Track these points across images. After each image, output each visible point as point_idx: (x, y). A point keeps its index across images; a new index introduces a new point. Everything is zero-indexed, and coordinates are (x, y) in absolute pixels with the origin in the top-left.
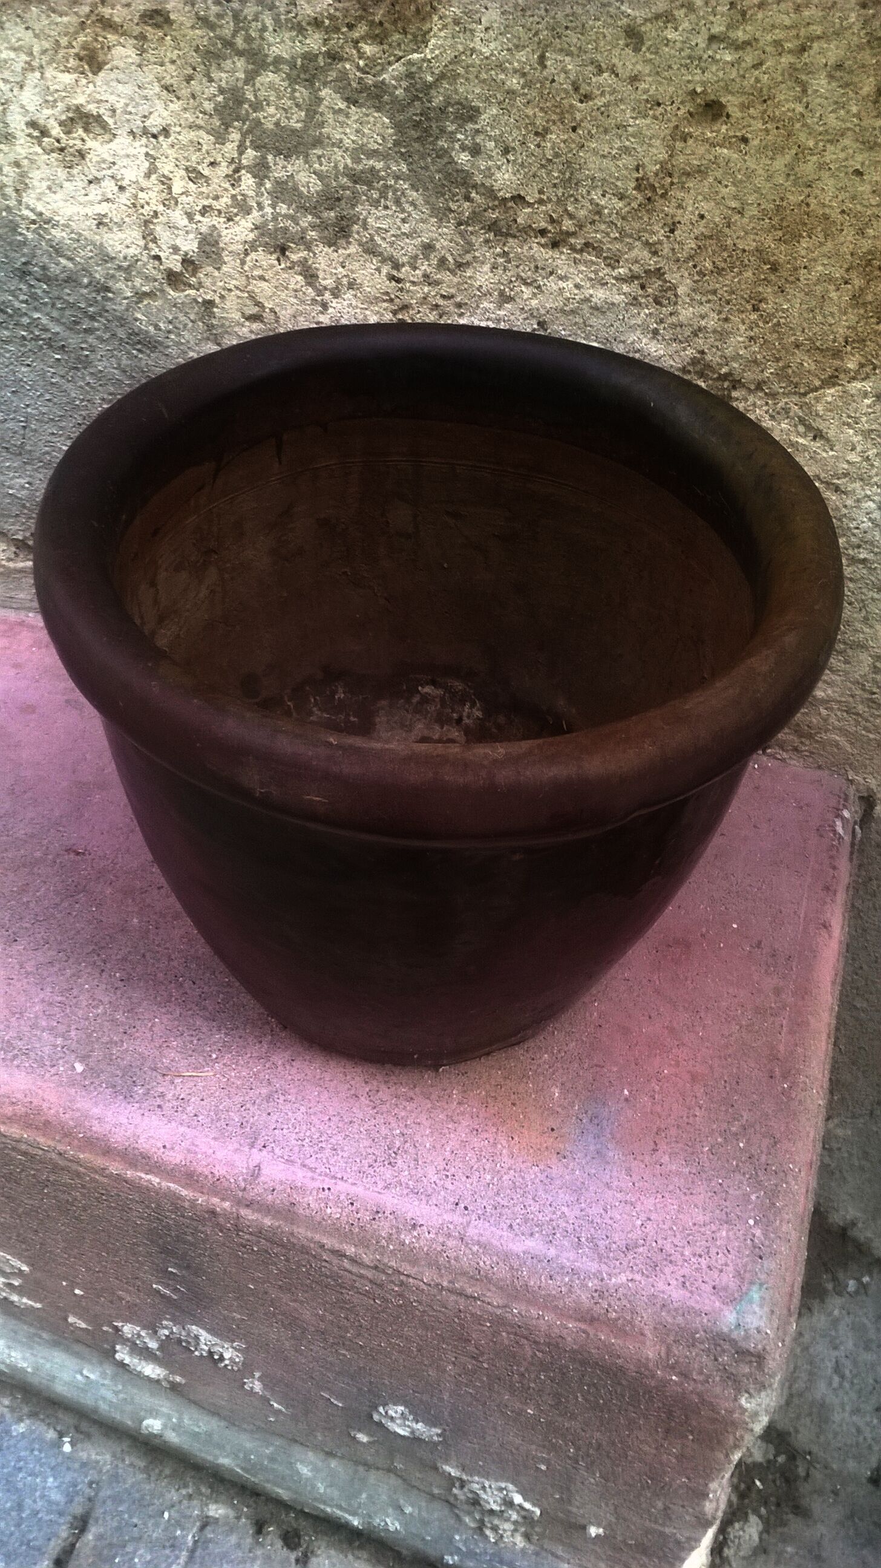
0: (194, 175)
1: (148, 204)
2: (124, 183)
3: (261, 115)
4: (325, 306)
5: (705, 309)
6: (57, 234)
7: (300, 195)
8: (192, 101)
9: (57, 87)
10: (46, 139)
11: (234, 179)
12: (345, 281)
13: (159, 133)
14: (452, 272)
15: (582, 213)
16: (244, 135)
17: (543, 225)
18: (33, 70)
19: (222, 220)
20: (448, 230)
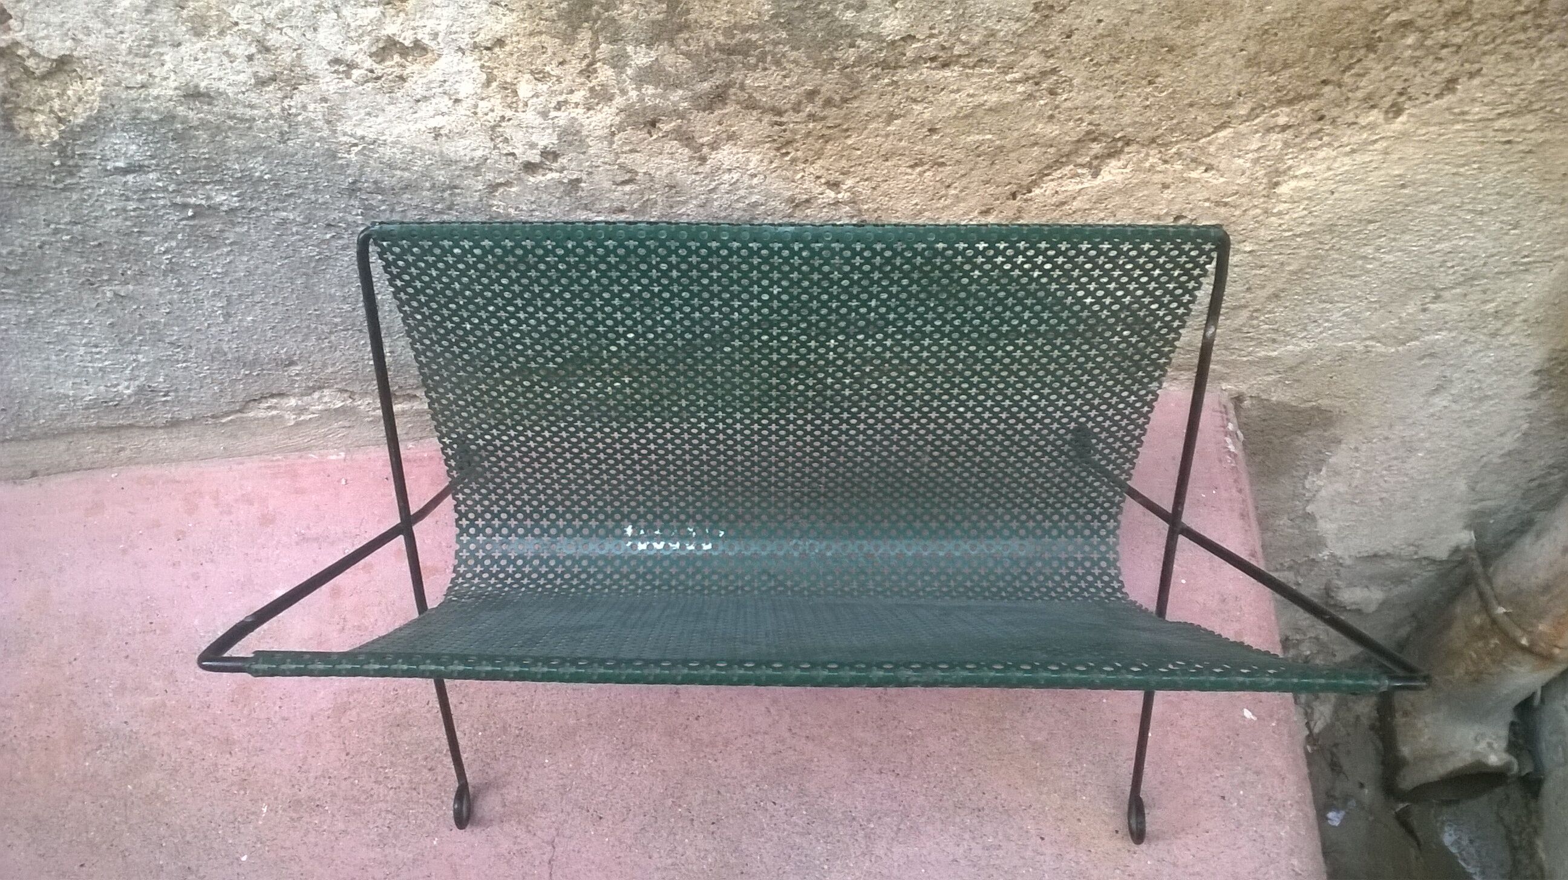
0: (540, 76)
1: (492, 110)
2: (460, 96)
3: (614, 13)
4: (703, 160)
5: (1099, 92)
6: (387, 152)
7: (668, 75)
8: (528, 12)
9: (359, 23)
10: (356, 73)
11: (588, 72)
12: (724, 136)
13: (494, 45)
14: (840, 107)
15: (976, 39)
16: (596, 33)
17: (933, 54)
18: (326, 12)
19: (581, 110)
20: (834, 74)
